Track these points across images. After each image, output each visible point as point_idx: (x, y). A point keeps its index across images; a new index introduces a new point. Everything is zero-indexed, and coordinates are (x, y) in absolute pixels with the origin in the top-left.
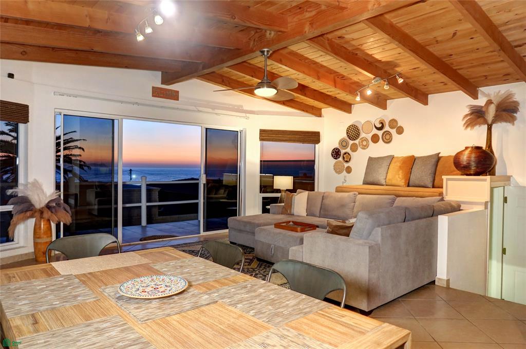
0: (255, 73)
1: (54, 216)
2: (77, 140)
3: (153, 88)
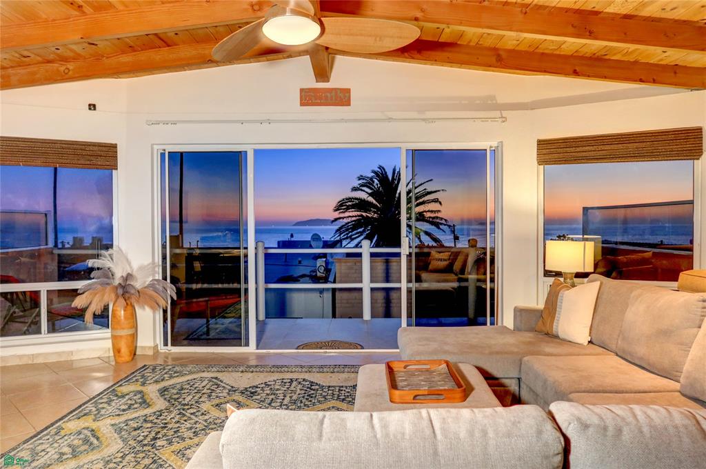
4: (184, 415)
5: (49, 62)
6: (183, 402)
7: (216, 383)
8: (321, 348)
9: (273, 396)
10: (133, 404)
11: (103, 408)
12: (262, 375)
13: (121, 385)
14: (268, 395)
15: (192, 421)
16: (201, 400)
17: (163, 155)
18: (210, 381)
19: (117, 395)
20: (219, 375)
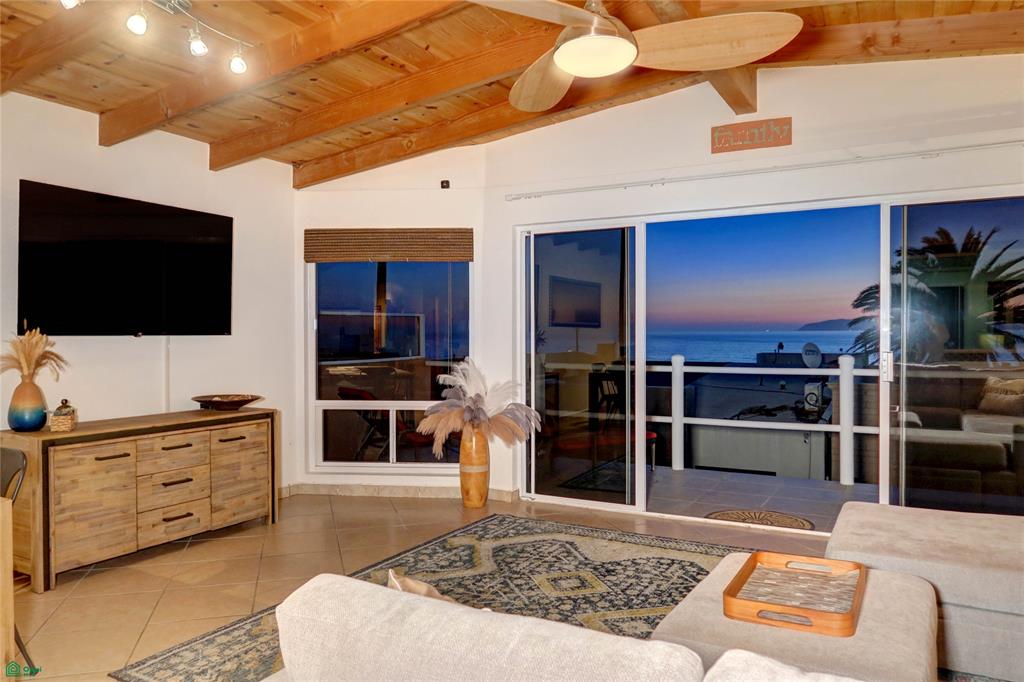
4: (508, 585)
5: (393, 135)
6: (515, 569)
7: (569, 549)
8: (744, 521)
9: (634, 581)
10: (456, 562)
11: (422, 560)
12: (635, 548)
13: (455, 536)
14: (628, 577)
15: (513, 595)
16: (538, 569)
17: (528, 238)
18: (562, 546)
19: (444, 547)
20: (578, 541)
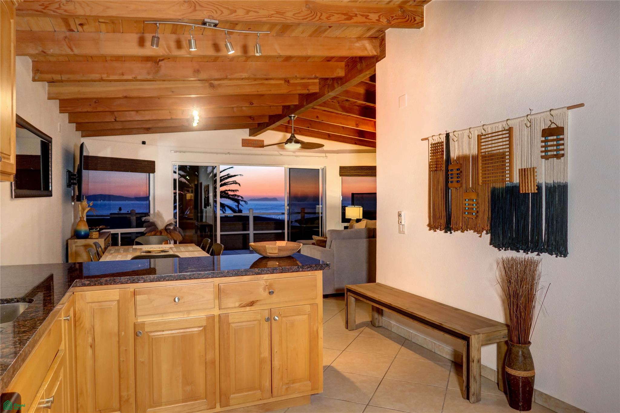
0: (310, 124)
1: (169, 235)
2: (235, 176)
3: (243, 140)
